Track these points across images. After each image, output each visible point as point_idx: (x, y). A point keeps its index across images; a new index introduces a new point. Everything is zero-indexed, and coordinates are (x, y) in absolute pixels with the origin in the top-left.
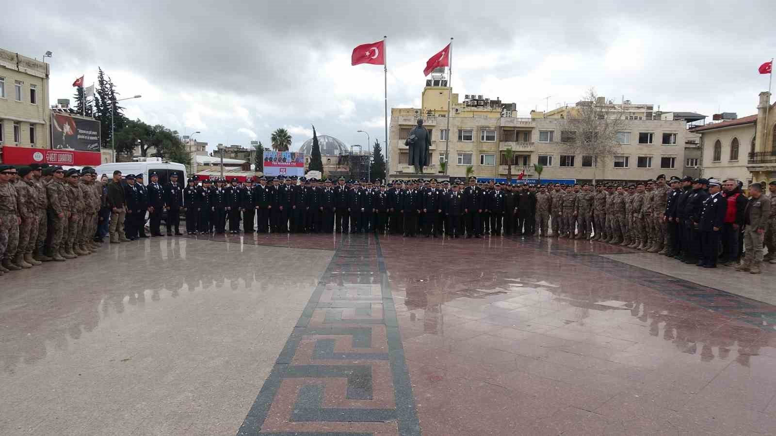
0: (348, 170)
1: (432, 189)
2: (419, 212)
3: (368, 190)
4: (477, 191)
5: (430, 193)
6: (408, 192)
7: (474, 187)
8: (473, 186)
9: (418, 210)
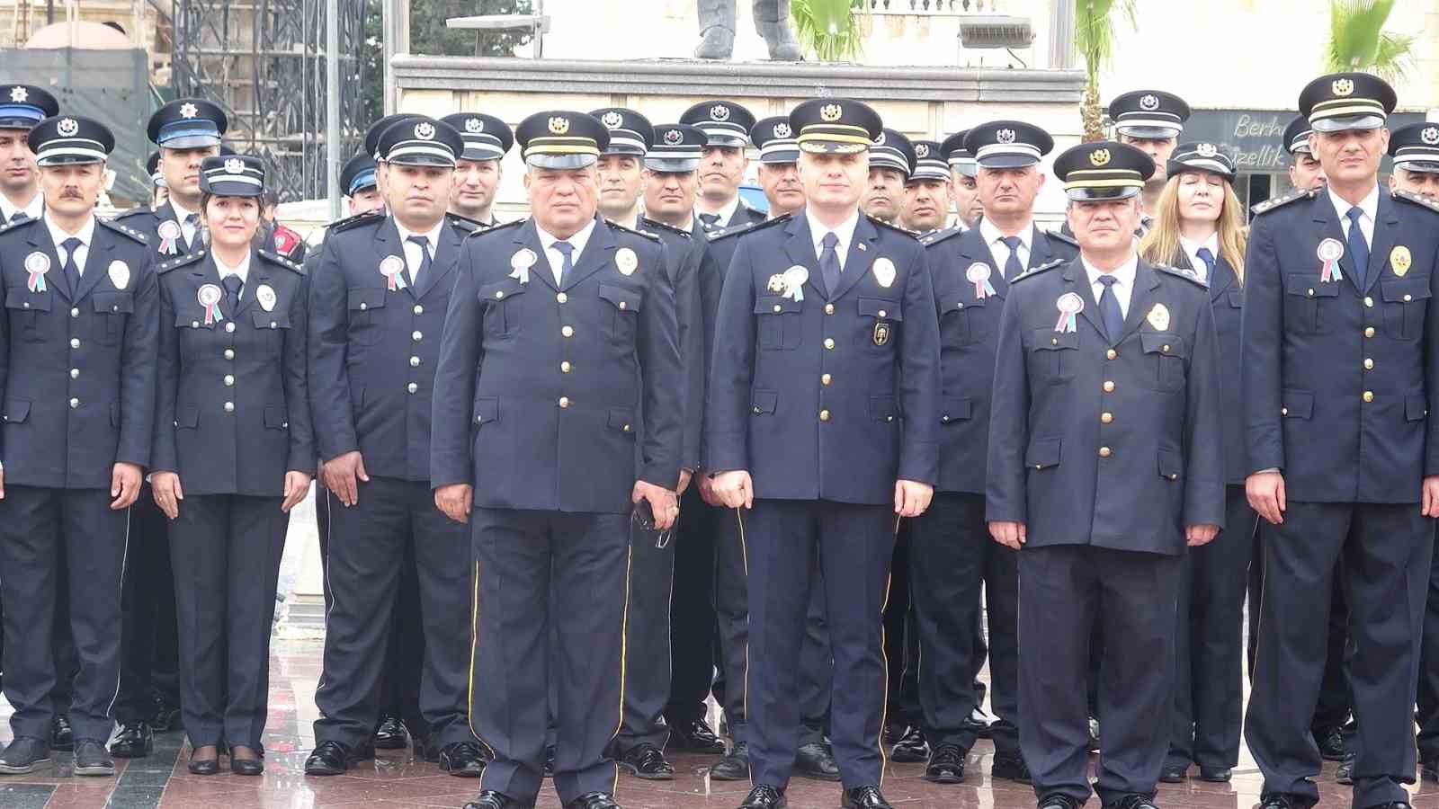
0: (142, 34)
1: (818, 231)
2: (665, 507)
3: (58, 235)
4: (1401, 260)
5: (791, 282)
6: (522, 263)
7: (1370, 204)
8: (1351, 187)
9: (644, 489)
